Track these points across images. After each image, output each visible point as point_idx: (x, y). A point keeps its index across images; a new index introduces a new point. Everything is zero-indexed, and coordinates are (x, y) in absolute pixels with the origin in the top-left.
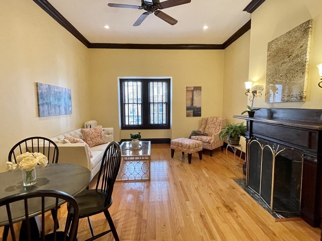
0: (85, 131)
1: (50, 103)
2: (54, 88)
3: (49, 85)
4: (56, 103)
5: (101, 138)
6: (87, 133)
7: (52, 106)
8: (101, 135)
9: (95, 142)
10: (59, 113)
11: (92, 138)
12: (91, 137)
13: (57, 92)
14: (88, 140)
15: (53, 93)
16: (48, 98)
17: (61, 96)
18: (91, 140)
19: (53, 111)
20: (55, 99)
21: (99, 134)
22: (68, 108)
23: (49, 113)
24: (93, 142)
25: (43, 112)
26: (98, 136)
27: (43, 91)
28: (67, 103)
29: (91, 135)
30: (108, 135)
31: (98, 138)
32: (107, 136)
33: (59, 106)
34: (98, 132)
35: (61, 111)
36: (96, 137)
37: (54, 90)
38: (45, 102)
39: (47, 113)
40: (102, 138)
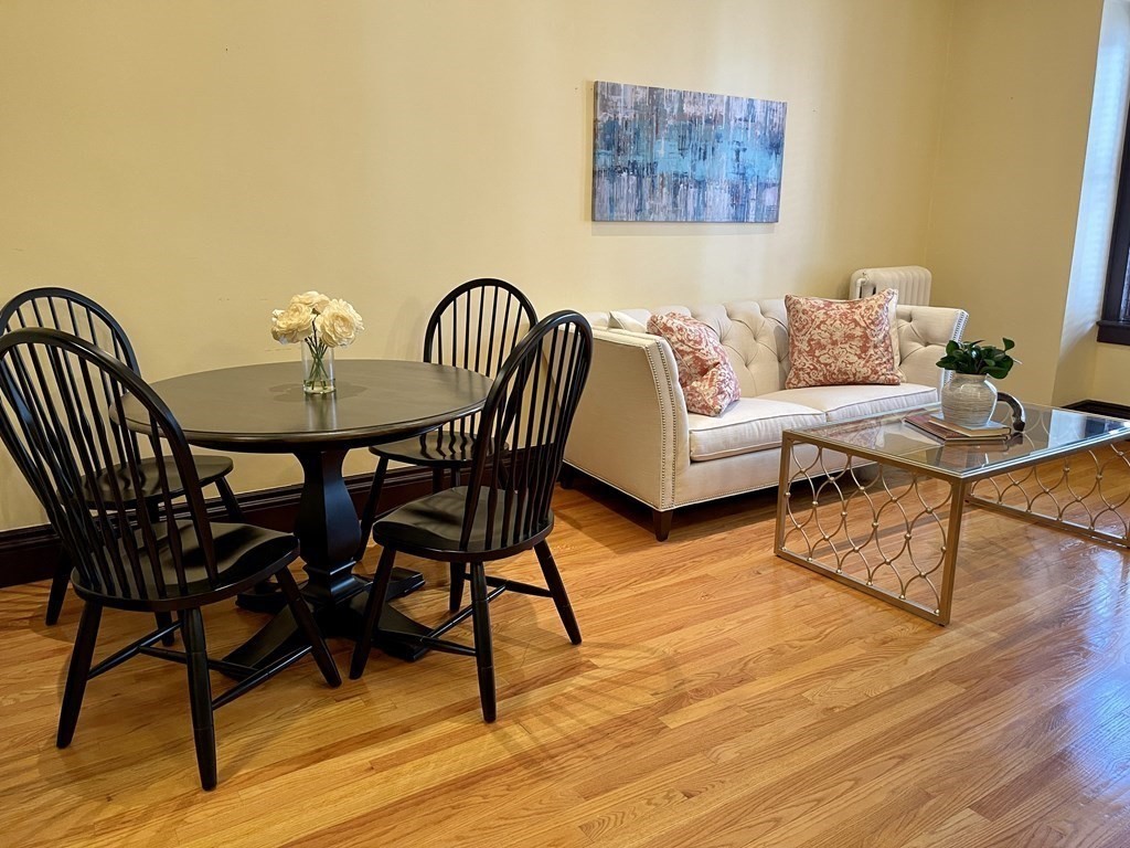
0: (798, 306)
1: (652, 166)
2: (681, 102)
3: (652, 90)
4: (686, 166)
5: (864, 349)
6: (804, 317)
7: (659, 180)
8: (865, 337)
9: (826, 365)
10: (697, 212)
11: (819, 343)
12: (816, 337)
13: (693, 120)
14: (800, 352)
15: (671, 122)
16: (644, 144)
17: (718, 137)
18: (811, 353)
19: (665, 201)
20: (682, 150)
21: (858, 332)
22: (753, 195)
23: (639, 210)
24: (818, 362)
25: (611, 200)
26: (850, 337)
27: (620, 116)
28: (749, 172)
29: (819, 327)
30: (927, 344)
31: (847, 346)
32: (918, 348)
33: (701, 184)
34: (855, 321)
35: (710, 203)
36: (834, 343)
37: (681, 109)
38: (622, 161)
39: (632, 208)
40: (871, 351)
